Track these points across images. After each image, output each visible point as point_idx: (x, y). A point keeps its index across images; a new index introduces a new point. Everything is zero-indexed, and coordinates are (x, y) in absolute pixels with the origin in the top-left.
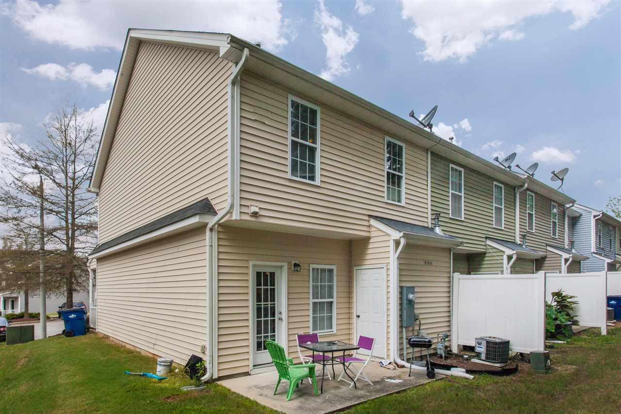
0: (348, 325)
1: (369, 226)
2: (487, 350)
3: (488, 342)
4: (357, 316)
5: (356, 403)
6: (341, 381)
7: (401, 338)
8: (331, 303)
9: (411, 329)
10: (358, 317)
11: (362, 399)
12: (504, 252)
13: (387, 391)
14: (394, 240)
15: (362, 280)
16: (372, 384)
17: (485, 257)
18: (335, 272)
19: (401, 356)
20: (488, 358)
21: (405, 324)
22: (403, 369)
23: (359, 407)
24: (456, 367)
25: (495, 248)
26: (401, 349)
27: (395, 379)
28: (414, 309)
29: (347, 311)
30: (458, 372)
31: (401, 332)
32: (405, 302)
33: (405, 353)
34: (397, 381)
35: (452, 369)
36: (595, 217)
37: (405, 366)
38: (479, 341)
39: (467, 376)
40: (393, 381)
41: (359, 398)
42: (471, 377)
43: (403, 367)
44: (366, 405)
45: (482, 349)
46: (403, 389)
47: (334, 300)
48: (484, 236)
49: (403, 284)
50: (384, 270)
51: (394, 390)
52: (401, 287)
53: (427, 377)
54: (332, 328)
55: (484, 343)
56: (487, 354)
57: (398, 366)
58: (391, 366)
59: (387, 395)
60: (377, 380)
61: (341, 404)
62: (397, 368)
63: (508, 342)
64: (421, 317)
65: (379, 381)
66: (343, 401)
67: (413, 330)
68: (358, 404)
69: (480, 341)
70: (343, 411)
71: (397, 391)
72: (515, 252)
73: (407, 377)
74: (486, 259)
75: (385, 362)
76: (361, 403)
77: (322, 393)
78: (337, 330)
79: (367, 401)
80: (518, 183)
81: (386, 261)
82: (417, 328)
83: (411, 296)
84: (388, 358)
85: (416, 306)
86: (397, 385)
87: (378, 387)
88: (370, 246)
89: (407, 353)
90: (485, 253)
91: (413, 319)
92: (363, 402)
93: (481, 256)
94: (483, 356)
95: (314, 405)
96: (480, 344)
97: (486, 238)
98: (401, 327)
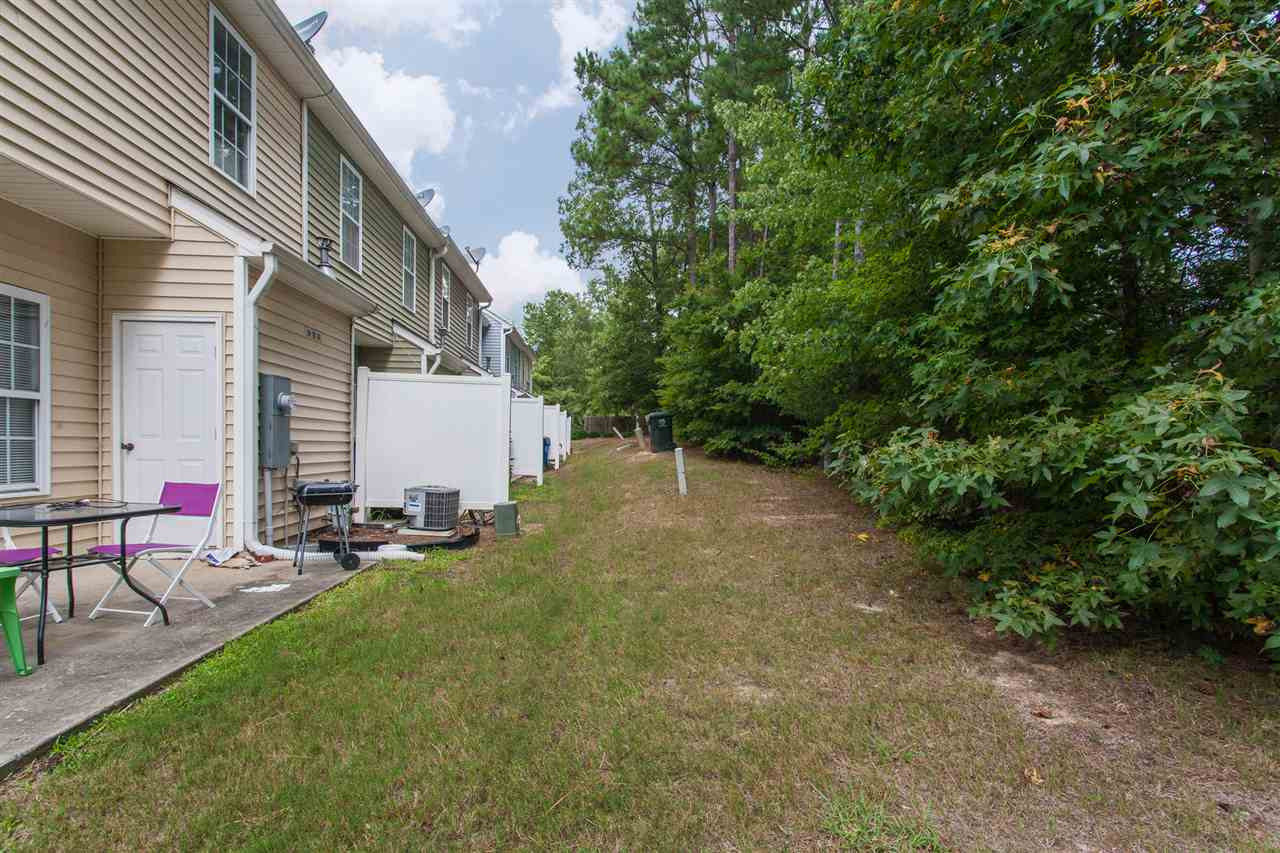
0: (91, 471)
1: (168, 210)
2: (428, 509)
3: (428, 495)
4: (123, 447)
5: (192, 659)
6: (102, 616)
7: (261, 495)
8: (32, 405)
9: (279, 474)
10: (130, 447)
11: (207, 645)
12: (422, 350)
13: (267, 612)
14: (245, 258)
15: (141, 350)
16: (213, 606)
17: (389, 355)
18: (45, 315)
19: (262, 536)
20: (429, 524)
21: (270, 463)
22: (273, 564)
23: (205, 668)
24: (387, 543)
25: (406, 341)
26: (262, 521)
27: (270, 585)
28: (289, 429)
29: (89, 432)
30: (393, 552)
31: (261, 481)
32: (271, 411)
33: (270, 528)
34: (276, 588)
35: (380, 547)
36: (505, 331)
37: (276, 555)
38: (411, 494)
39: (413, 555)
40: (264, 589)
41: (192, 644)
42: (421, 556)
43: (271, 558)
44: (227, 656)
45: (418, 510)
46: (301, 601)
47: (44, 396)
48: (391, 317)
49: (268, 371)
50: (218, 329)
51: (282, 605)
52: (262, 377)
53: (341, 568)
54: (33, 481)
55: (422, 498)
56: (427, 517)
57: (258, 558)
58: (239, 562)
59: (272, 621)
60: (221, 594)
61: (138, 676)
62: (256, 563)
63: (456, 494)
64: (301, 448)
65: (226, 597)
66: (143, 666)
67: (285, 477)
68: (200, 661)
69: (414, 494)
70: (155, 694)
71: (291, 606)
72: (438, 351)
73: (294, 576)
74: (392, 359)
75: (221, 556)
76: (206, 656)
77: (41, 661)
78: (53, 484)
79: (223, 647)
80: (434, 243)
81: (223, 306)
82: (291, 473)
83: (284, 399)
84: (225, 545)
85: (293, 425)
86: (283, 595)
87: (234, 608)
88: (171, 263)
89: (275, 529)
90: (391, 348)
91: (288, 452)
92: (214, 652)
93: (386, 351)
94: (420, 522)
95: (22, 705)
96: (413, 499)
97: (393, 321)
98: (262, 469)
